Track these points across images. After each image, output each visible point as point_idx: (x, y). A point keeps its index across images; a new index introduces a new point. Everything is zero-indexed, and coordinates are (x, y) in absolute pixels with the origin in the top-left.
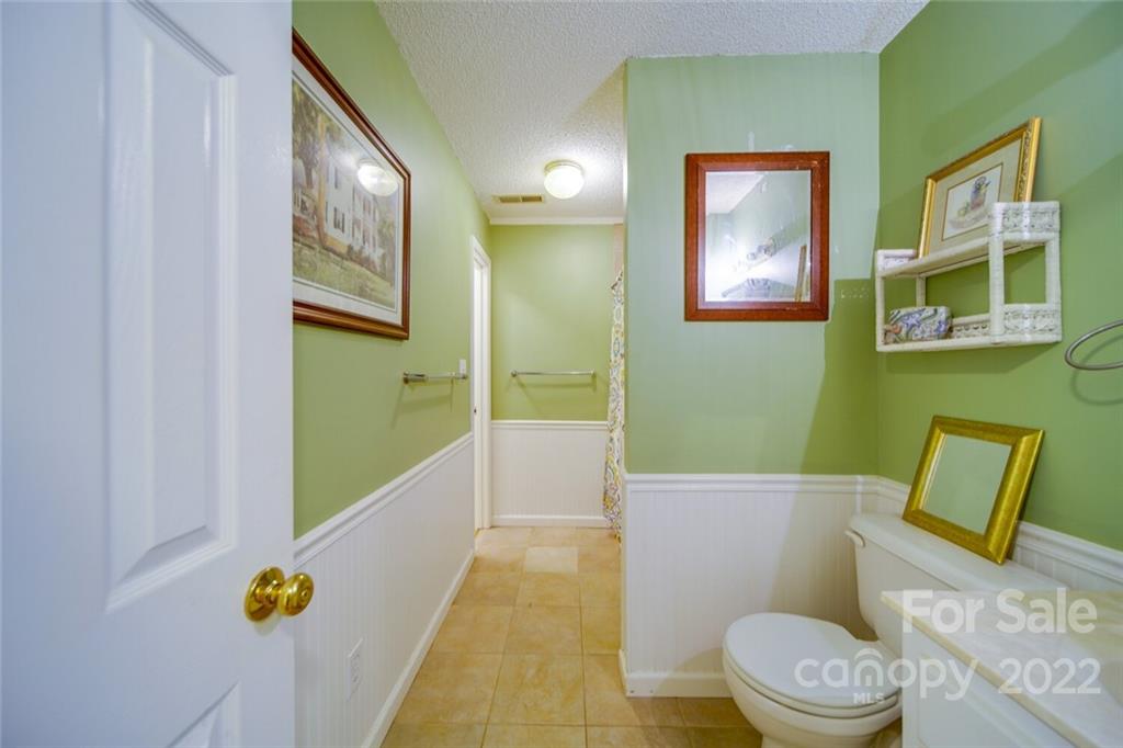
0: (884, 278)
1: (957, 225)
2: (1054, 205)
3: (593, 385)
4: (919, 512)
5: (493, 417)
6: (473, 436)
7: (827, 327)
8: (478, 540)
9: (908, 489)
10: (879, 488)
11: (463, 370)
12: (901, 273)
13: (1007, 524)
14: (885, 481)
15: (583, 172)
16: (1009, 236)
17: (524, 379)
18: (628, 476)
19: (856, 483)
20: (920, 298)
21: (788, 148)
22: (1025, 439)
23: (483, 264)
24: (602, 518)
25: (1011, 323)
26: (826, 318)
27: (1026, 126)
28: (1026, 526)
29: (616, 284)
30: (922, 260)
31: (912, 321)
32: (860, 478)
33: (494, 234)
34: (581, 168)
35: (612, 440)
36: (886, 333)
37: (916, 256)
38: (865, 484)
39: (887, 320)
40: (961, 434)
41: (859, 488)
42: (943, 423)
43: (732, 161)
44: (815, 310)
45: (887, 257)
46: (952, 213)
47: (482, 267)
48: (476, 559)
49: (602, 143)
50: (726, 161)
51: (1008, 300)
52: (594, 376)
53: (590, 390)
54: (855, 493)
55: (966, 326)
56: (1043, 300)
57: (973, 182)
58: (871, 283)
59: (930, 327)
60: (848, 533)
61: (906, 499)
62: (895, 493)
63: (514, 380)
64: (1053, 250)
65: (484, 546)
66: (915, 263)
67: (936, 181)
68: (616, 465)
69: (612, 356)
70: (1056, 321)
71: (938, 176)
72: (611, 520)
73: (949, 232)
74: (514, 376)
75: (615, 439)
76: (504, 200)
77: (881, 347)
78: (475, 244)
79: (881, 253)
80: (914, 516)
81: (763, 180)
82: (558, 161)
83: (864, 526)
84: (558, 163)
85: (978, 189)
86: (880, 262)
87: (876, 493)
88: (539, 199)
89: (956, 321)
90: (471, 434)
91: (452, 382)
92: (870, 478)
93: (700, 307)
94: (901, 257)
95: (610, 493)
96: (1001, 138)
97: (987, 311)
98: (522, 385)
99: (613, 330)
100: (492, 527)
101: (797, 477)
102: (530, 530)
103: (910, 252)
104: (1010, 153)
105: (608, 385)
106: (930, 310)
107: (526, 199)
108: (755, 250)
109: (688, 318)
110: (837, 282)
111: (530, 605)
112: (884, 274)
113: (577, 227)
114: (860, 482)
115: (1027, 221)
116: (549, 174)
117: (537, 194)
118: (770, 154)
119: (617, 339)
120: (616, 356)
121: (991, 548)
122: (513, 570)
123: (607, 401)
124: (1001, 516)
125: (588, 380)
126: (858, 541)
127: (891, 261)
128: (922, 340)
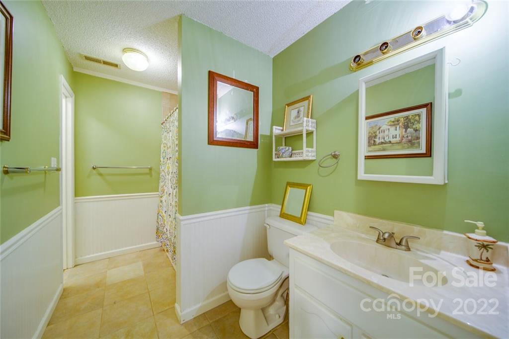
0: (275, 136)
1: (293, 122)
2: (315, 121)
3: (150, 174)
4: (284, 213)
5: (76, 195)
6: (62, 209)
7: (257, 151)
8: (66, 276)
9: (280, 207)
10: (272, 208)
11: (54, 164)
12: (280, 135)
13: (305, 212)
14: (273, 205)
15: (148, 60)
16: (307, 128)
17: (101, 170)
18: (181, 218)
19: (265, 207)
20: (284, 144)
21: (246, 81)
22: (309, 187)
23: (67, 95)
24: (155, 242)
25: (307, 154)
26: (257, 148)
27: (309, 96)
28: (309, 213)
29: (164, 123)
30: (285, 132)
31: (283, 151)
32: (267, 205)
33: (77, 78)
34: (147, 57)
35: (161, 201)
36: (276, 154)
37: (282, 130)
38: (268, 207)
39: (276, 151)
40: (294, 187)
41: (266, 209)
42: (290, 184)
43: (228, 80)
44: (254, 145)
45: (276, 129)
46: (292, 118)
47: (66, 97)
48: (64, 290)
49: (161, 49)
50: (225, 79)
51: (307, 147)
52: (151, 169)
53: (148, 176)
54: (265, 210)
55: (295, 153)
56: (313, 148)
57: (297, 110)
58: (271, 136)
59: (288, 153)
60: (265, 225)
61: (280, 210)
62: (277, 208)
63: (94, 171)
64: (315, 133)
65: (70, 279)
66: (283, 133)
67: (288, 106)
68: (164, 213)
69: (162, 159)
70: (314, 154)
71: (289, 105)
72: (161, 242)
73: (292, 124)
74: (94, 168)
75: (164, 201)
76: (87, 58)
77: (274, 159)
78: (63, 82)
79: (274, 127)
80: (283, 215)
81: (232, 89)
82: (132, 49)
83: (269, 221)
84: (133, 50)
85: (298, 112)
86: (274, 130)
87: (271, 210)
88: (116, 66)
89: (294, 152)
90: (59, 208)
91: (46, 173)
92: (269, 204)
93: (215, 139)
94: (279, 129)
95: (161, 229)
96: (304, 98)
97: (302, 149)
98: (101, 175)
99: (162, 146)
100: (75, 266)
101: (249, 207)
102: (108, 260)
103: (281, 128)
104: (306, 103)
105: (159, 173)
106: (287, 148)
107: (105, 63)
108: (228, 118)
109: (209, 144)
110: (261, 135)
111: (115, 303)
112: (276, 134)
113: (140, 88)
114: (267, 206)
115: (310, 124)
116: (126, 54)
117: (116, 62)
118: (241, 82)
119: (164, 150)
120: (164, 159)
121: (302, 221)
122: (98, 287)
123: (159, 181)
124: (304, 211)
125: (147, 171)
126: (268, 227)
127: (277, 130)
128: (286, 157)
